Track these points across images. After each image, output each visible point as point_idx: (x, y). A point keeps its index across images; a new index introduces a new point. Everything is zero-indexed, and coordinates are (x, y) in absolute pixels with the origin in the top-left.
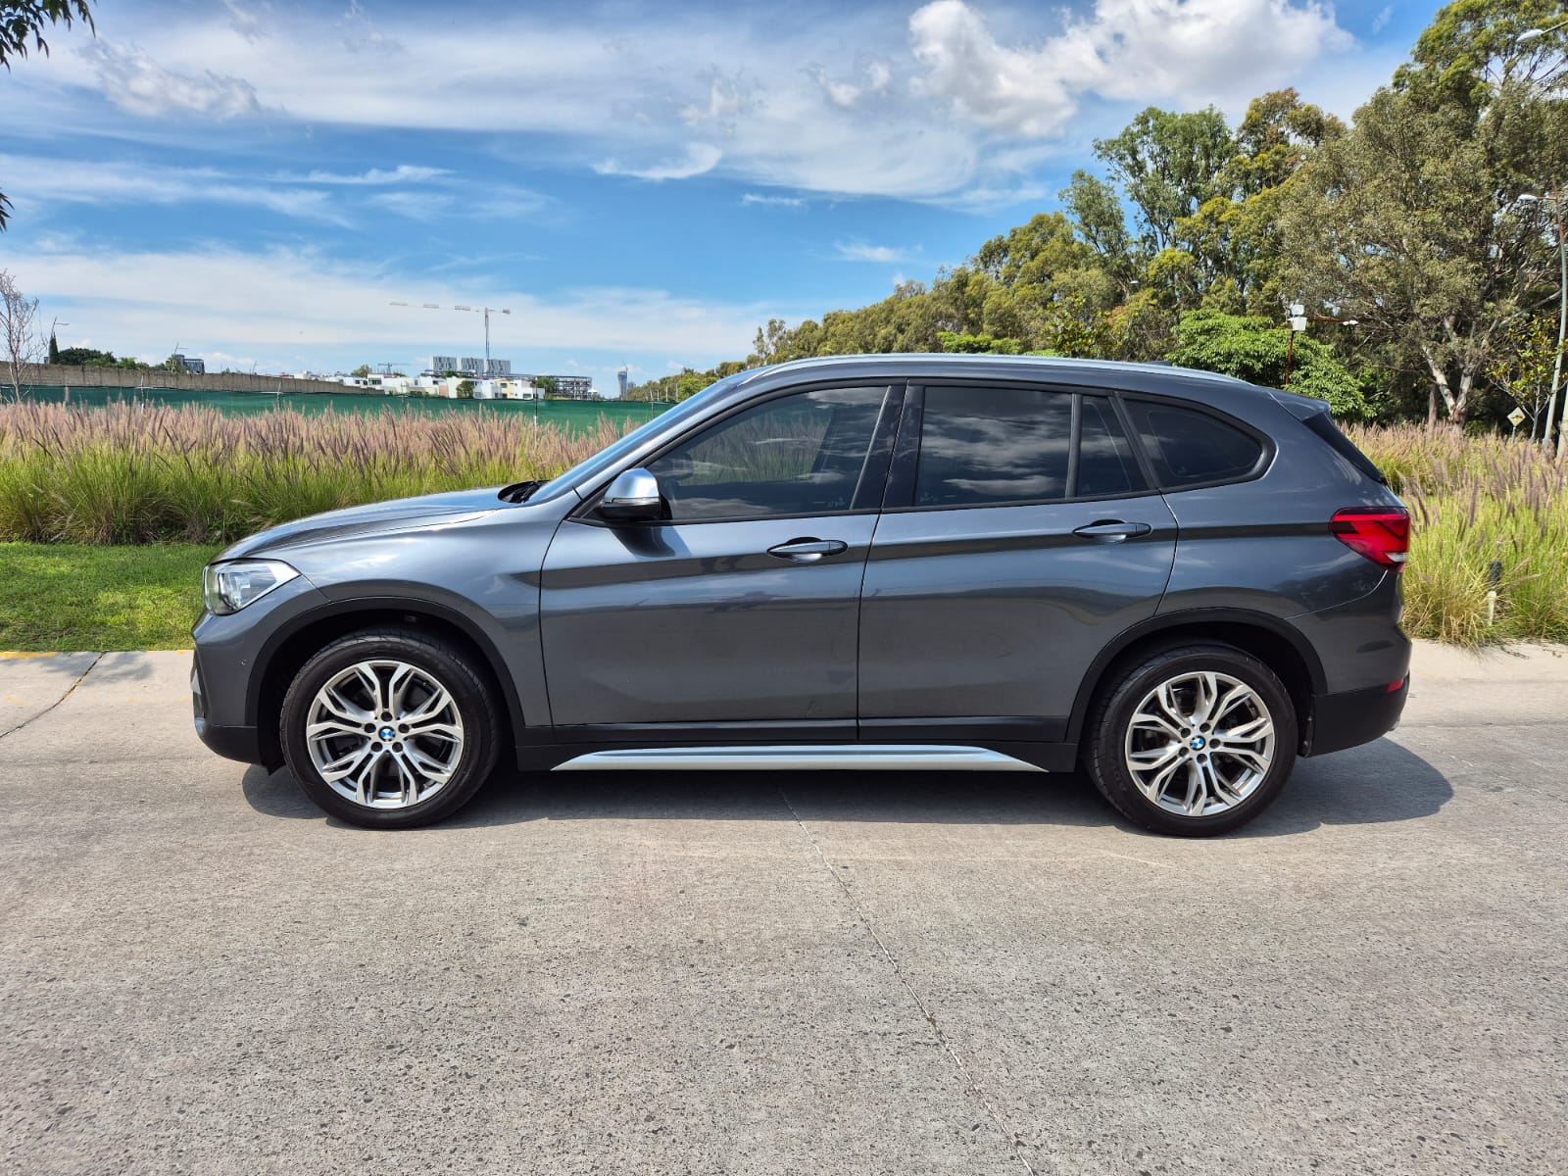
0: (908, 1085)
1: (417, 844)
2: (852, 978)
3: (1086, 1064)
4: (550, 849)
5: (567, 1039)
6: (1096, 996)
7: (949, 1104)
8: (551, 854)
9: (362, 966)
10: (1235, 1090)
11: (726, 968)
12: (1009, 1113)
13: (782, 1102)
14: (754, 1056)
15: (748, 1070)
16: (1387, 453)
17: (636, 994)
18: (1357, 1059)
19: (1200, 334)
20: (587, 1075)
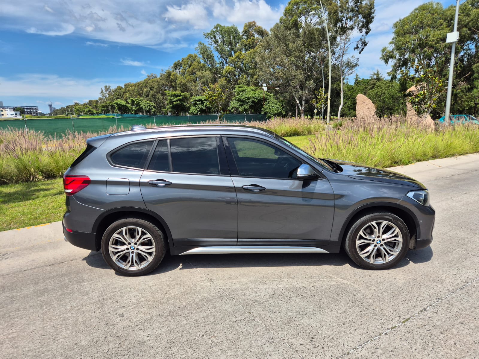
0: (252, 333)
1: (71, 298)
2: (225, 307)
3: (289, 314)
4: (118, 289)
5: (156, 348)
6: (284, 295)
7: (264, 334)
8: (119, 291)
9: (76, 344)
10: (322, 311)
11: (190, 313)
12: (278, 332)
13: (223, 347)
14: (210, 336)
15: (211, 341)
16: (293, 125)
17: (169, 328)
18: (342, 295)
19: (240, 92)
20: (167, 357)
